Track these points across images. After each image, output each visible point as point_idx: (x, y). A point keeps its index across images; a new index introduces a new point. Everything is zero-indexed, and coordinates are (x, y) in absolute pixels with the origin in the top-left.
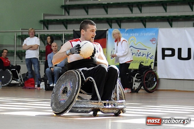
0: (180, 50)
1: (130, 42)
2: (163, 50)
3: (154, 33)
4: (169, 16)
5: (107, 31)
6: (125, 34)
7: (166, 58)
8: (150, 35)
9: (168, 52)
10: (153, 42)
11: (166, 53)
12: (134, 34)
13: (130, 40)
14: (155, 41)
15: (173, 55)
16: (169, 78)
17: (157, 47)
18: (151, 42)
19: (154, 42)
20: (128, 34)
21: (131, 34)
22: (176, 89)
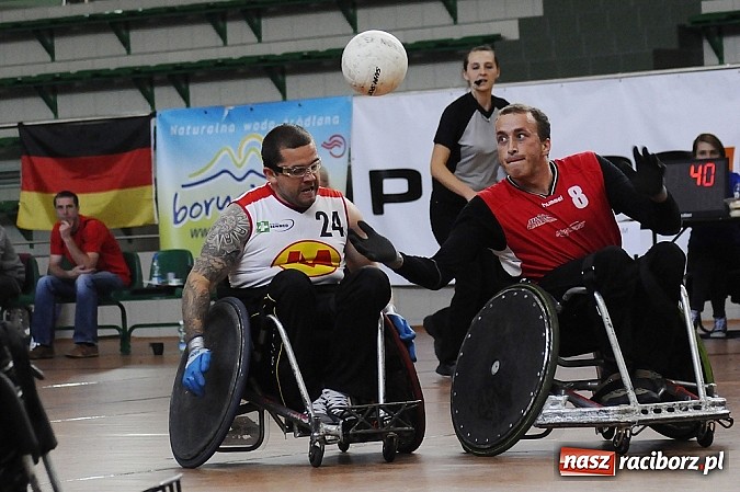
1: (245, 158)
2: (376, 178)
3: (337, 117)
5: (153, 121)
6: (224, 126)
7: (387, 207)
8: (319, 124)
9: (394, 186)
10: (332, 151)
12: (257, 124)
13: (243, 149)
14: (343, 146)
17: (349, 167)
18: (328, 151)
19: (337, 151)
20: (233, 125)
21: (247, 127)
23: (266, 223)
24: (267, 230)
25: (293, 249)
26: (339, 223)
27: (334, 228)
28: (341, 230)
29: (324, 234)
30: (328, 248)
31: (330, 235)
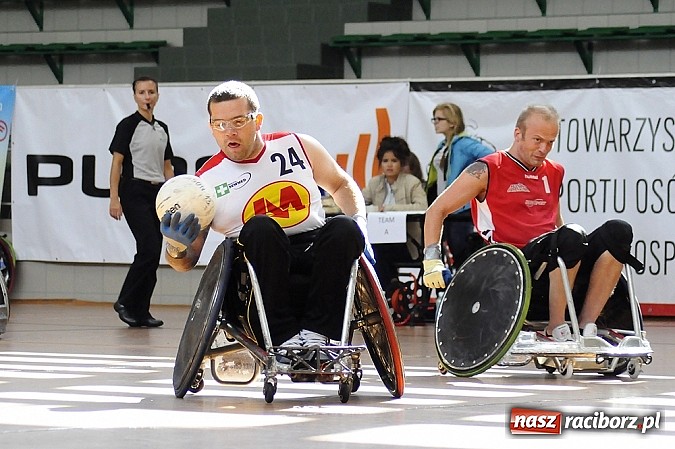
0: (89, 162)
2: (33, 161)
3: (1, 104)
4: (50, 45)
7: (40, 189)
9: (48, 170)
11: (41, 174)
14: (4, 131)
15: (65, 178)
16: (55, 260)
17: (9, 152)
22: (78, 297)
23: (225, 185)
24: (227, 192)
25: (256, 199)
26: (297, 158)
27: (293, 164)
28: (300, 163)
29: (284, 172)
30: (290, 184)
31: (291, 171)
